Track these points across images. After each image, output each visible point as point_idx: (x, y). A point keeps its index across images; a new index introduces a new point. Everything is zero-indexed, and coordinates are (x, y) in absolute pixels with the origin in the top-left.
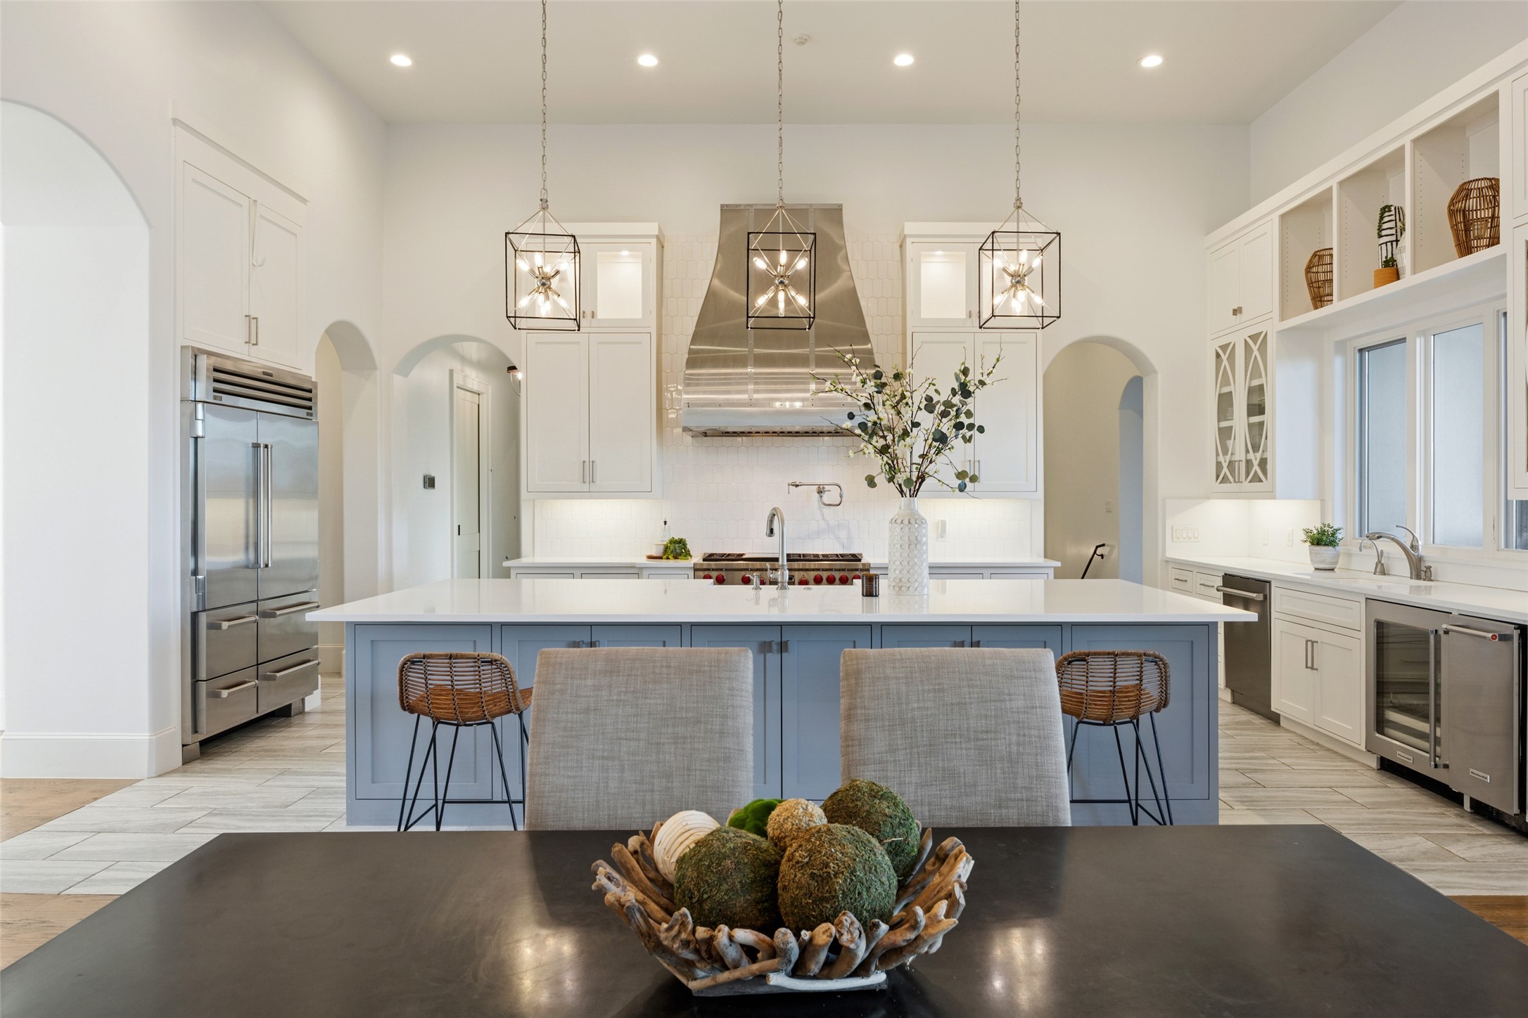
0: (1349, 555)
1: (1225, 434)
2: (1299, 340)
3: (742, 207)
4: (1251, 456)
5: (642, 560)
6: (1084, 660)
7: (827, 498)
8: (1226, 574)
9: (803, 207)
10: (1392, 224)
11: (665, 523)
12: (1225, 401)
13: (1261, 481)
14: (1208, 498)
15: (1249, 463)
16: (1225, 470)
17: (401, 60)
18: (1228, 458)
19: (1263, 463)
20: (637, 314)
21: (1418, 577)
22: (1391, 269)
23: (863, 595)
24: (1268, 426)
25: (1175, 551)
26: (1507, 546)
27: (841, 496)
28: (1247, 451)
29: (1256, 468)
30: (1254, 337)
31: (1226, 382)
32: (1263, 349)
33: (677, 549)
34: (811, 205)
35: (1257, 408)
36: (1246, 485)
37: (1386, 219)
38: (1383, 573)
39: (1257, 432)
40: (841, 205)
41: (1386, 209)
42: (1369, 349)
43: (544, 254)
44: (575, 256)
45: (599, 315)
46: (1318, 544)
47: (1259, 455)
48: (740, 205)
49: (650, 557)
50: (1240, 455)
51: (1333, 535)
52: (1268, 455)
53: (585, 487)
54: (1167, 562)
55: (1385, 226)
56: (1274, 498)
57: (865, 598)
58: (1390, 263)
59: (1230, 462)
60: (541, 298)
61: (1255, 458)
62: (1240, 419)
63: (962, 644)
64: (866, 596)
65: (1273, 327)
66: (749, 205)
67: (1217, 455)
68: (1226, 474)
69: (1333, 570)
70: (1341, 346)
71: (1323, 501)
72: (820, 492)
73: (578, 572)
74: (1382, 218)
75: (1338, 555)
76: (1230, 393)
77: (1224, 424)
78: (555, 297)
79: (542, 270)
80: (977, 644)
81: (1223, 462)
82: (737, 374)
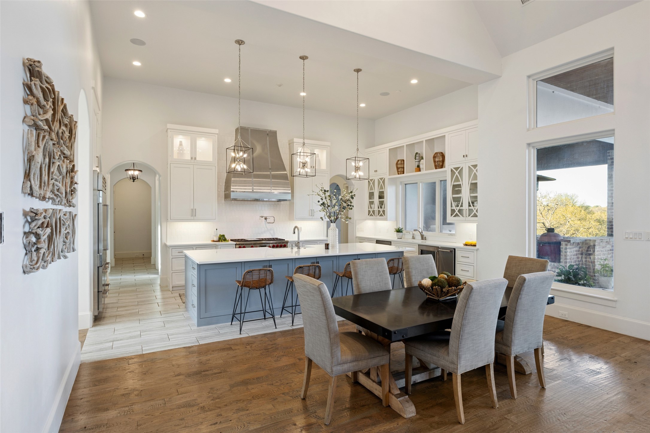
0: (405, 234)
1: (371, 203)
2: (393, 181)
3: (246, 128)
4: (380, 209)
5: (210, 242)
6: (393, 260)
7: (268, 220)
8: (377, 240)
9: (266, 130)
10: (418, 157)
11: (217, 229)
12: (371, 195)
13: (373, 216)
14: (366, 220)
15: (379, 211)
16: (371, 212)
17: (137, 64)
18: (372, 210)
19: (384, 211)
20: (211, 159)
21: (423, 239)
22: (418, 168)
23: (325, 249)
24: (385, 202)
25: (359, 234)
26: (440, 232)
27: (274, 220)
28: (378, 208)
29: (381, 212)
30: (381, 179)
31: (371, 189)
32: (384, 182)
33: (222, 238)
34: (268, 130)
35: (381, 197)
36: (378, 217)
37: (417, 156)
38: (414, 239)
39: (382, 204)
40: (276, 131)
41: (417, 153)
42: (407, 184)
45: (197, 159)
46: (399, 232)
47: (382, 209)
48: (246, 127)
49: (214, 241)
50: (376, 209)
51: (401, 230)
52: (385, 209)
53: (192, 218)
54: (356, 237)
55: (417, 157)
56: (387, 220)
57: (326, 250)
58: (418, 166)
59: (373, 210)
61: (381, 210)
62: (376, 200)
63: (356, 259)
64: (327, 249)
65: (387, 177)
66: (249, 128)
67: (369, 208)
68: (371, 213)
69: (401, 238)
70: (401, 183)
71: (397, 221)
72: (266, 219)
73: (194, 248)
74: (416, 155)
75: (402, 235)
76: (373, 192)
77: (371, 200)
80: (359, 259)
81: (371, 211)
82: (248, 180)
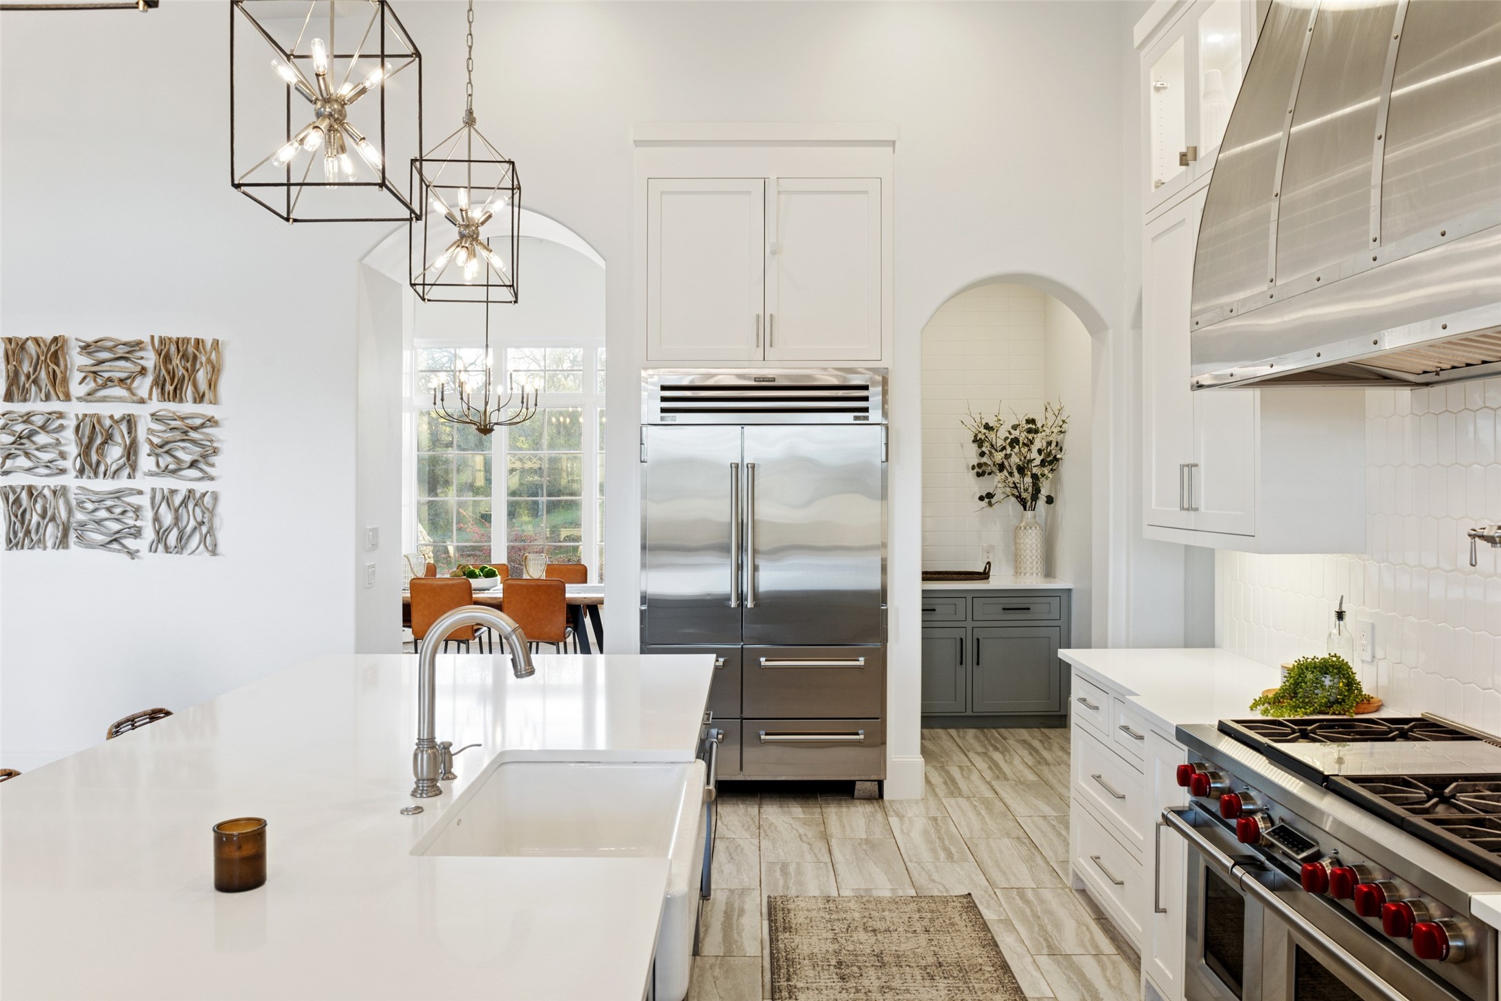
11: (1340, 613)
43: (469, 191)
44: (513, 194)
60: (462, 254)
78: (484, 253)
79: (467, 213)
